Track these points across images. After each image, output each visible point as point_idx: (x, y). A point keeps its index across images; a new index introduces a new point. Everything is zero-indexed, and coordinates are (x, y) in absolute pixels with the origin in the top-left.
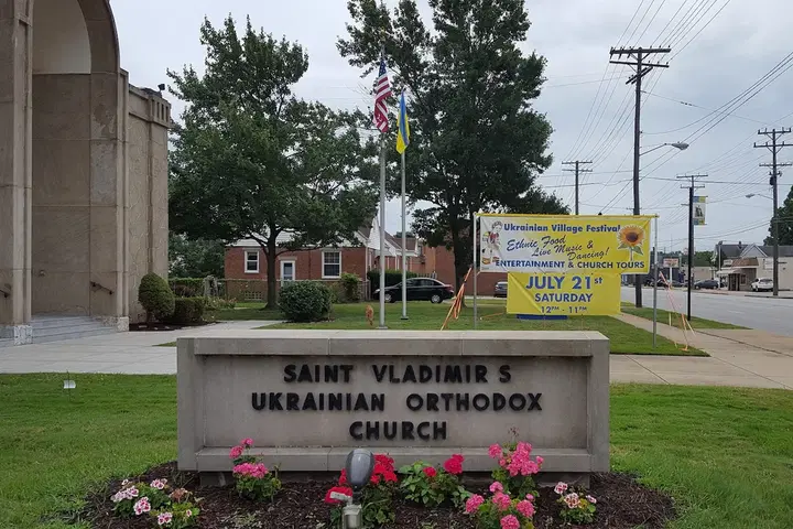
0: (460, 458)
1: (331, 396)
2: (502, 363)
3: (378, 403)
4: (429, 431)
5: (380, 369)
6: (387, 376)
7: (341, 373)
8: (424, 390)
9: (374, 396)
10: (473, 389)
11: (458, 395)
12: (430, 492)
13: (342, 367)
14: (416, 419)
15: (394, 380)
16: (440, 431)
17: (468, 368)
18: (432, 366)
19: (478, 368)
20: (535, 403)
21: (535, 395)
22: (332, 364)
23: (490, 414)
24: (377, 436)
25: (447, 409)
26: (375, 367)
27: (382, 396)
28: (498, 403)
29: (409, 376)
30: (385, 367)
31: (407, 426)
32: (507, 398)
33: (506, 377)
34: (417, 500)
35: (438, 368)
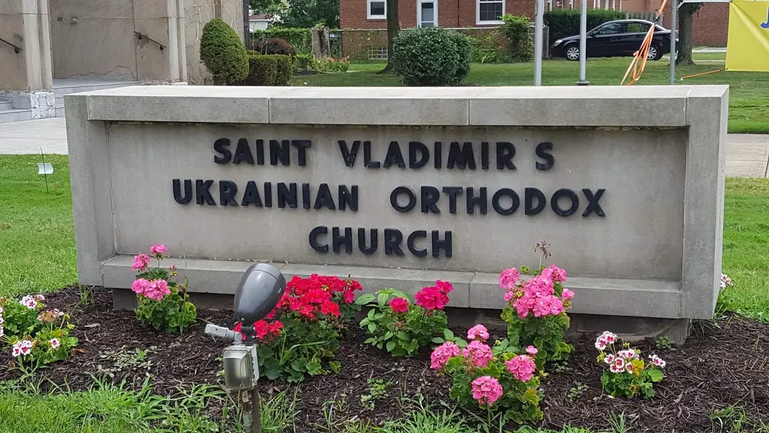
0: (447, 286)
1: (281, 186)
2: (541, 139)
3: (349, 199)
4: (425, 245)
5: (350, 147)
6: (360, 158)
7: (294, 152)
8: (416, 180)
9: (342, 188)
10: (493, 181)
11: (470, 190)
12: (400, 335)
13: (295, 143)
14: (406, 226)
15: (371, 165)
16: (443, 246)
17: (485, 147)
18: (429, 143)
19: (501, 147)
20: (594, 204)
21: (594, 191)
22: (280, 138)
23: (520, 220)
24: (349, 250)
25: (453, 209)
26: (342, 145)
27: (355, 189)
28: (533, 203)
29: (394, 158)
30: (356, 144)
31: (393, 237)
32: (549, 197)
33: (546, 160)
34: (380, 346)
35: (438, 146)
